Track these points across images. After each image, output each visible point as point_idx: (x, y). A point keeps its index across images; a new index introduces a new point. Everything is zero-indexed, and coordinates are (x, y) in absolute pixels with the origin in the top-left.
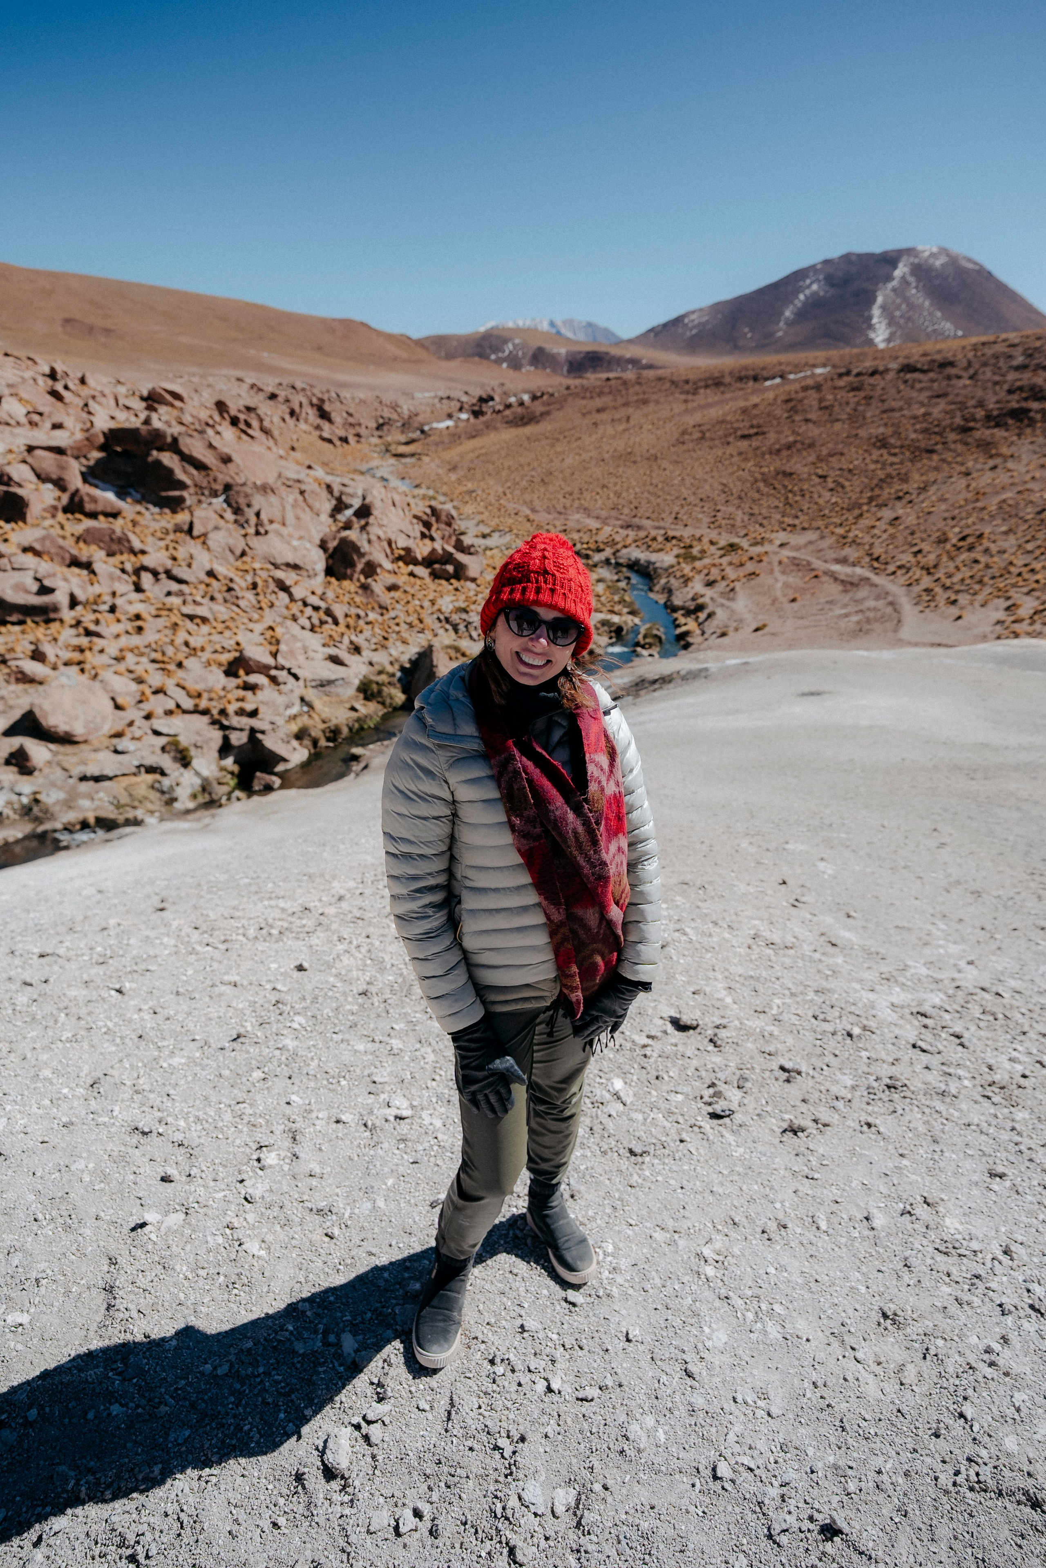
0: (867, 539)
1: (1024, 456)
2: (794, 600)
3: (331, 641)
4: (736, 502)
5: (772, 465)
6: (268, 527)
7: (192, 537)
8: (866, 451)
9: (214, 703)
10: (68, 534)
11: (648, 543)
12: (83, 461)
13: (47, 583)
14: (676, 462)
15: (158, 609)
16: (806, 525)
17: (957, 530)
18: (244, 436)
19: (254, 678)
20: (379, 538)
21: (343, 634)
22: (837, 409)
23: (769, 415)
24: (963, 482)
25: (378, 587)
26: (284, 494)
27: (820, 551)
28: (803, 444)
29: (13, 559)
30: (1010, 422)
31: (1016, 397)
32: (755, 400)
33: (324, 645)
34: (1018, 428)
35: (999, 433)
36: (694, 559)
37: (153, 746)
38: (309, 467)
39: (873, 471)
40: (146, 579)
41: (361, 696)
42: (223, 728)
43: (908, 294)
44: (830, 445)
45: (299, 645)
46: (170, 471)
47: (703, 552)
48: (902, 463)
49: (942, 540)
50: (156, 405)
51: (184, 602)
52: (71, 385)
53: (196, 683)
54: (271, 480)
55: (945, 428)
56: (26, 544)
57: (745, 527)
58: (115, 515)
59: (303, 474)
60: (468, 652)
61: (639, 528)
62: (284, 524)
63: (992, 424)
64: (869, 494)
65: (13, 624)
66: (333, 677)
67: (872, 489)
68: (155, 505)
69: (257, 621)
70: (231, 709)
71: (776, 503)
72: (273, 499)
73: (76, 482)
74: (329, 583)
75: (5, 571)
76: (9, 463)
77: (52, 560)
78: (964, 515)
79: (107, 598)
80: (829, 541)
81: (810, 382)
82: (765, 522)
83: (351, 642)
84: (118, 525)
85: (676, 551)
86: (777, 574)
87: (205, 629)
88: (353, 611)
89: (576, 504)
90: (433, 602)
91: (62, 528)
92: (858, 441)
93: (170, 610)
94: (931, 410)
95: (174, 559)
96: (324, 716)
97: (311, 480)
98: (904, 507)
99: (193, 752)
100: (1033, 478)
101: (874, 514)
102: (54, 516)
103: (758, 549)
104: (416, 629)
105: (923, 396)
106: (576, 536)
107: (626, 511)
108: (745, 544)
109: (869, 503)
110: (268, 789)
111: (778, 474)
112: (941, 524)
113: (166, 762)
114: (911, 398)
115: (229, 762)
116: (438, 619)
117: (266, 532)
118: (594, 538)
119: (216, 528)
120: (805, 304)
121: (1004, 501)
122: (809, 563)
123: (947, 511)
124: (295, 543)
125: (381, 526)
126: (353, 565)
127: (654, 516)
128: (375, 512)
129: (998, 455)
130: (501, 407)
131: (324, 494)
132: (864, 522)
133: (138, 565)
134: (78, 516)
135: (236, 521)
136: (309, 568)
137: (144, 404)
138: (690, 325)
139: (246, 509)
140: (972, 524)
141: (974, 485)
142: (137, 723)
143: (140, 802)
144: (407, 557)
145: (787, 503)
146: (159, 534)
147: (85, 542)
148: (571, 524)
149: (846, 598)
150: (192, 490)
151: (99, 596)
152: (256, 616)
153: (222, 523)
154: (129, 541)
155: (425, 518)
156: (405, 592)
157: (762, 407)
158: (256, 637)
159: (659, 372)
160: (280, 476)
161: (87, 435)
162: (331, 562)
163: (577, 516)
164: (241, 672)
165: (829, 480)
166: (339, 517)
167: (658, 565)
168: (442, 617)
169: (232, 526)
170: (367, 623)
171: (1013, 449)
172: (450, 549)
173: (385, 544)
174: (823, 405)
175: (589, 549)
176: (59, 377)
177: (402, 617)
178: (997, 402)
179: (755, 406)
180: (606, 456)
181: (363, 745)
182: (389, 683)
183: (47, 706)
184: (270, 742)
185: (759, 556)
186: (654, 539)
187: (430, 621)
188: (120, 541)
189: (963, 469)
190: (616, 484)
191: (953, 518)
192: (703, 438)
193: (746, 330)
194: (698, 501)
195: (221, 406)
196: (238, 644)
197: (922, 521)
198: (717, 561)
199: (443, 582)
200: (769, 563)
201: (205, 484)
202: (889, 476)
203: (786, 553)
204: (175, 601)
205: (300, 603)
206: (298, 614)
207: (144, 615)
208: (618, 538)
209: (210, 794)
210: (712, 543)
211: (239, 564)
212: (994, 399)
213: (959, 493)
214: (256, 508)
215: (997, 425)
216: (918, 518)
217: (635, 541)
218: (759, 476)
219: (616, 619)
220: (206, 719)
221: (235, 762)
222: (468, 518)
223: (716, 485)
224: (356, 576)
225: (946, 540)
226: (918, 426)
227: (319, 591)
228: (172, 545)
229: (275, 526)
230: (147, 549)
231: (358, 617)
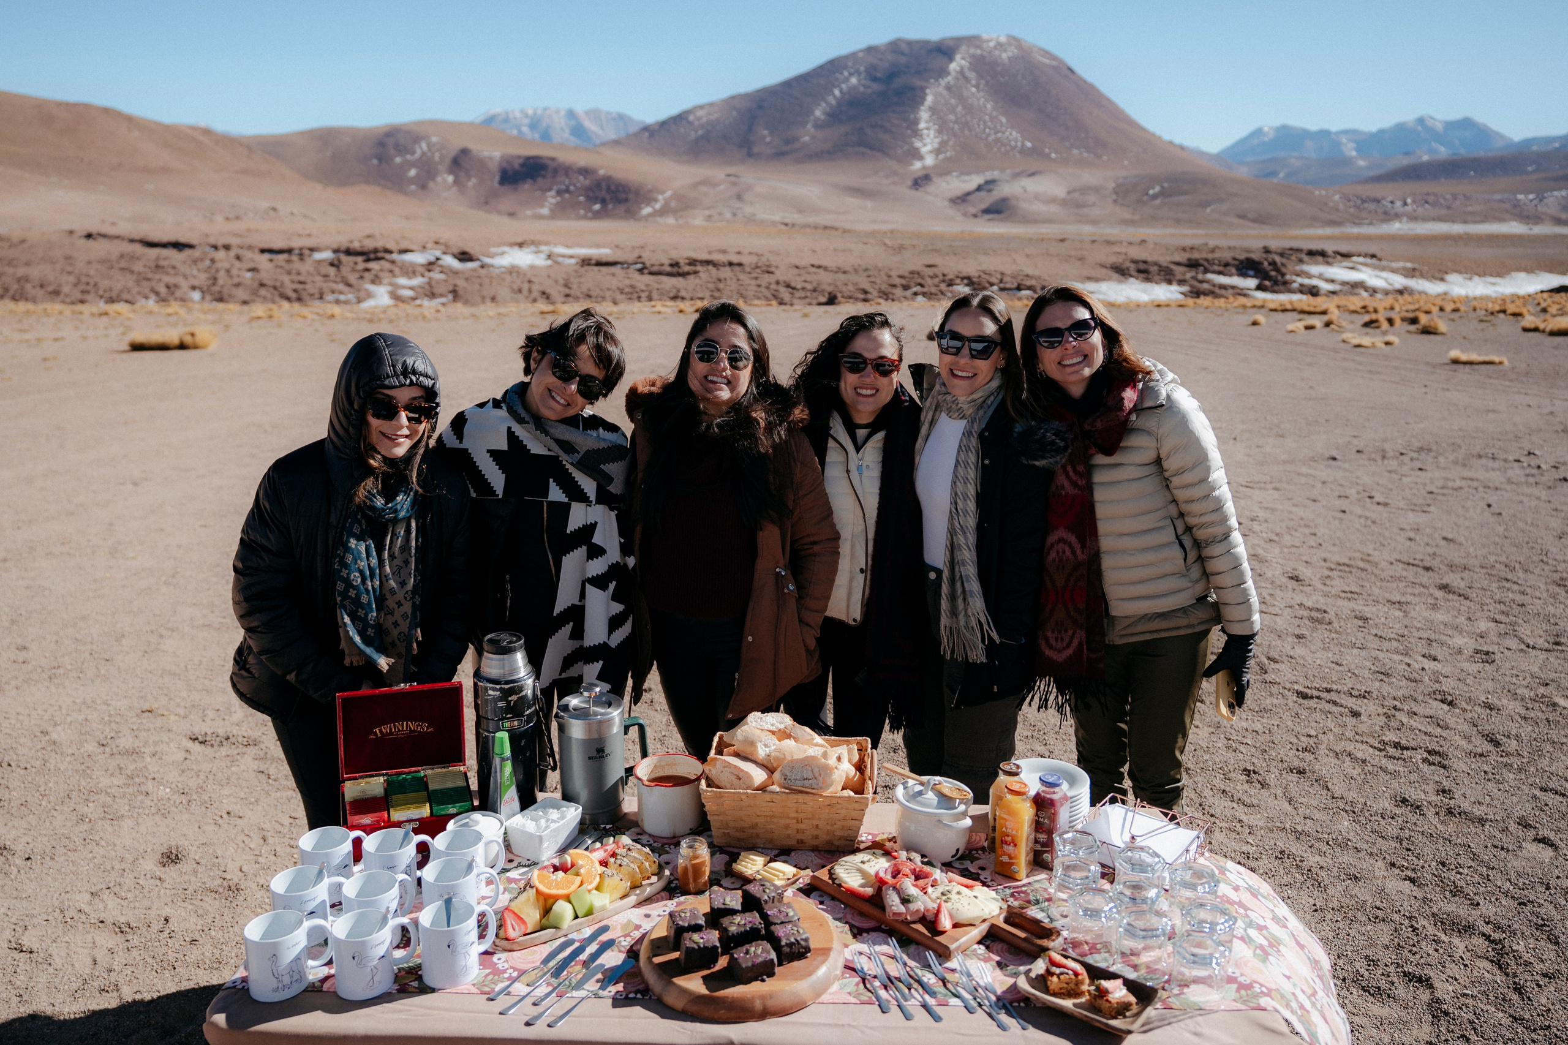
43: (966, 93)
120: (840, 103)
138: (696, 123)
193: (766, 132)
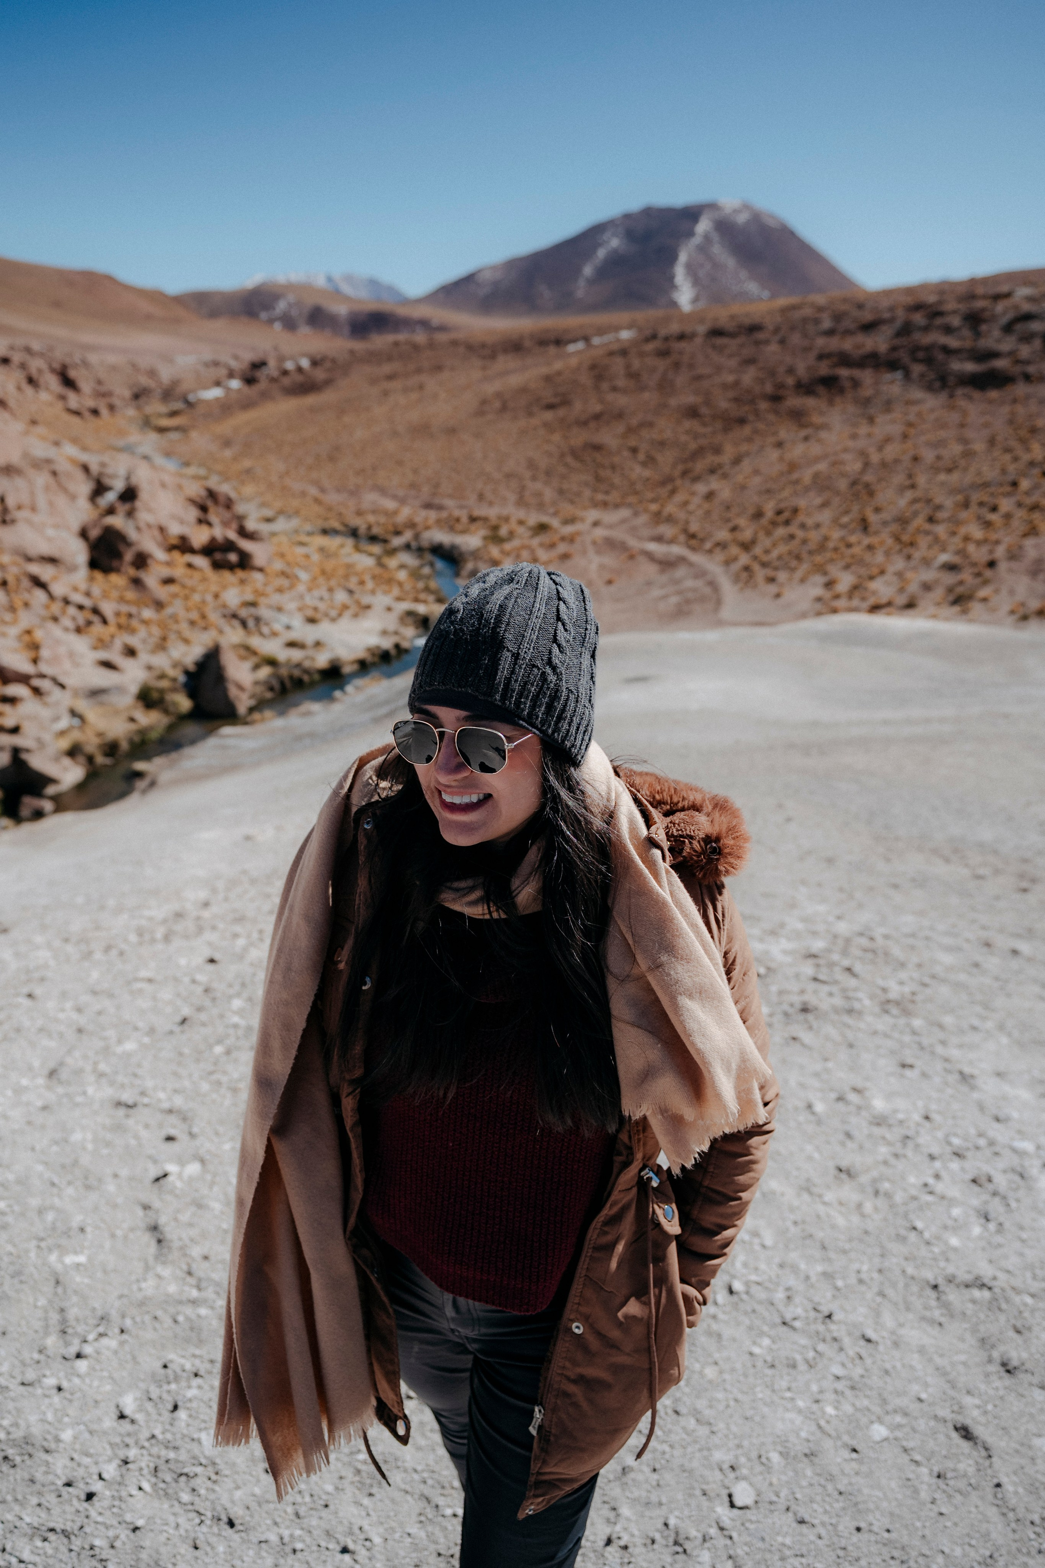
0: (683, 515)
1: (837, 425)
2: (610, 582)
3: (101, 644)
4: (545, 478)
5: (579, 437)
6: (16, 514)
8: (678, 421)
11: (451, 525)
14: (478, 435)
16: (619, 501)
17: (773, 503)
19: (11, 689)
20: (149, 524)
21: (112, 637)
22: (646, 376)
23: (574, 382)
24: (777, 454)
25: (151, 579)
26: (32, 476)
27: (634, 529)
28: (612, 414)
30: (822, 389)
31: (827, 363)
32: (558, 365)
33: (93, 649)
34: (830, 395)
35: (810, 402)
36: (503, 540)
38: (59, 444)
39: (687, 443)
41: (140, 704)
43: (711, 251)
44: (641, 415)
45: (64, 649)
47: (511, 532)
48: (715, 433)
49: (758, 515)
54: (16, 460)
55: (756, 397)
57: (555, 505)
59: (53, 453)
60: (260, 651)
61: (440, 508)
62: (34, 510)
63: (804, 391)
64: (684, 467)
66: (105, 684)
67: (685, 462)
69: (11, 624)
71: (587, 478)
72: (19, 481)
74: (94, 577)
78: (780, 488)
80: (643, 519)
81: (615, 347)
82: (576, 499)
83: (125, 644)
85: (483, 532)
86: (591, 555)
88: (125, 609)
89: (370, 482)
90: (216, 596)
92: (669, 411)
94: (742, 377)
96: (98, 729)
97: (63, 460)
98: (719, 481)
100: (846, 449)
101: (689, 489)
103: (570, 529)
104: (198, 627)
105: (733, 363)
106: (371, 518)
107: (426, 489)
108: (555, 523)
109: (684, 476)
110: (39, 815)
111: (587, 446)
112: (756, 498)
114: (720, 365)
116: (225, 615)
117: (14, 521)
118: (392, 520)
120: (604, 261)
121: (819, 473)
122: (623, 542)
123: (763, 484)
124: (50, 532)
125: (150, 511)
126: (120, 556)
127: (457, 495)
128: (143, 496)
129: (811, 425)
131: (80, 475)
132: (679, 498)
136: (68, 560)
140: (788, 497)
141: (788, 456)
144: (183, 546)
145: (598, 479)
148: (365, 506)
149: (664, 578)
152: (8, 619)
155: (201, 501)
156: (184, 586)
157: (567, 374)
158: (11, 643)
159: (453, 335)
160: (26, 455)
162: (94, 553)
163: (372, 497)
165: (640, 453)
166: (101, 501)
167: (464, 548)
168: (228, 613)
170: (143, 622)
171: (825, 419)
172: (232, 535)
173: (156, 533)
174: (630, 371)
175: (387, 532)
177: (182, 614)
178: (808, 368)
179: (559, 373)
180: (401, 429)
182: (173, 689)
184: (39, 762)
185: (572, 535)
187: (214, 617)
189: (777, 440)
190: (412, 460)
191: (768, 491)
192: (504, 408)
193: (544, 289)
194: (503, 478)
197: (738, 495)
198: (526, 542)
199: (227, 573)
200: (583, 543)
202: (703, 448)
203: (599, 533)
205: (61, 602)
206: (60, 614)
208: (418, 519)
210: (521, 523)
212: (805, 366)
213: (774, 465)
215: (809, 393)
216: (734, 492)
217: (438, 522)
218: (567, 450)
219: (421, 609)
222: (248, 500)
223: (522, 459)
224: (125, 569)
225: (762, 515)
226: (730, 395)
227: (83, 586)
229: (24, 513)
231: (130, 616)
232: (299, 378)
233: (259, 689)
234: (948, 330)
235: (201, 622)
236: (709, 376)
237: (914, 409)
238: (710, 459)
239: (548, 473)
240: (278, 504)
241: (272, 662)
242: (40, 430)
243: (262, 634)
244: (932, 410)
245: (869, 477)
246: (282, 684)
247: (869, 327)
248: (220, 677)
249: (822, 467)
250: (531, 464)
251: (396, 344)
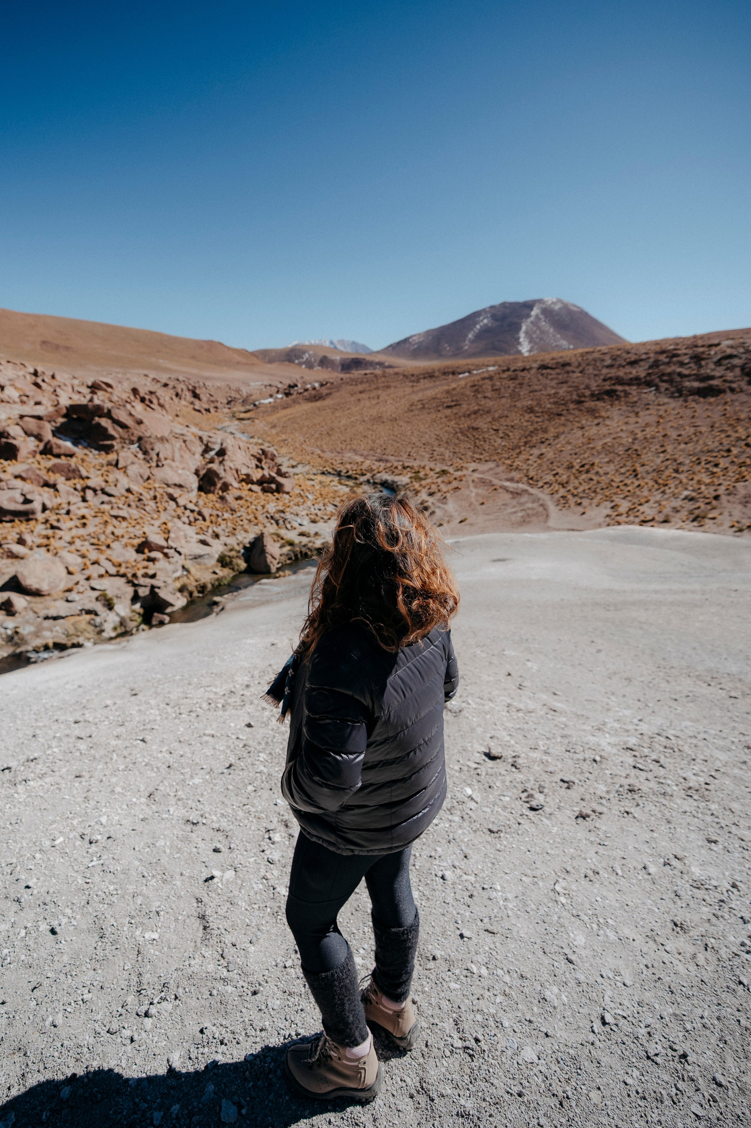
0: (525, 467)
1: (615, 417)
2: (482, 504)
3: (202, 531)
4: (445, 445)
5: (465, 424)
6: (164, 462)
7: (118, 469)
8: (521, 415)
9: (129, 570)
10: (42, 467)
11: (393, 470)
12: (53, 424)
13: (29, 497)
14: (408, 422)
15: (96, 512)
16: (487, 459)
17: (578, 461)
18: (148, 409)
19: (155, 554)
20: (231, 468)
21: (208, 527)
22: (502, 390)
23: (462, 394)
24: (580, 433)
25: (230, 497)
26: (174, 443)
27: (496, 474)
28: (483, 411)
29: (9, 482)
30: (606, 397)
31: (608, 383)
32: (453, 385)
33: (197, 534)
34: (611, 401)
35: (600, 404)
36: (421, 479)
37: (90, 597)
38: (187, 426)
39: (526, 426)
40: (89, 494)
41: (220, 564)
42: (134, 585)
43: (540, 325)
44: (500, 412)
45: (182, 533)
46: (106, 430)
47: (426, 475)
48: (543, 421)
49: (569, 467)
50: (96, 391)
51: (112, 508)
52: (46, 380)
53: (118, 557)
54: (166, 434)
55: (567, 401)
56: (17, 473)
57: (451, 460)
58: (71, 456)
59: (185, 431)
60: (285, 537)
61: (387, 461)
62: (173, 460)
63: (595, 398)
64: (525, 440)
65: (7, 522)
66: (202, 553)
67: (526, 437)
68: (96, 449)
69: (156, 519)
70: (140, 573)
71: (469, 446)
72: (167, 445)
73: (48, 436)
74: (200, 496)
75: (3, 490)
76: (8, 425)
77: (32, 483)
78: (582, 452)
79: (65, 506)
81: (485, 375)
82: (463, 457)
83: (214, 532)
84: (73, 461)
85: (410, 475)
86: (472, 488)
87: (124, 524)
88: (215, 512)
89: (349, 447)
90: (263, 507)
91: (39, 463)
92: (516, 409)
93: (103, 513)
94: (558, 391)
95: (107, 482)
96: (197, 577)
97: (190, 434)
98: (546, 448)
99: (115, 601)
100: (622, 430)
101: (528, 452)
102: (34, 457)
103: (459, 473)
104: (253, 523)
105: (553, 383)
106: (349, 466)
107: (379, 451)
108: (451, 470)
109: (525, 445)
110: (162, 623)
111: (469, 428)
112: (569, 458)
113: (99, 607)
114: (546, 384)
115: (137, 606)
116: (267, 517)
117: (163, 465)
118: (360, 467)
119: (133, 463)
120: (480, 331)
121: (605, 444)
122: (490, 482)
123: (572, 449)
124: (180, 472)
125: (232, 461)
126: (214, 484)
127: (396, 454)
128: (229, 453)
129: (600, 417)
130: (302, 391)
131: (198, 442)
132: (523, 457)
133: (84, 485)
134: (49, 456)
135: (144, 459)
136: (188, 486)
137: (89, 390)
139: (151, 451)
140: (587, 457)
141: (587, 434)
142: (81, 583)
143: (82, 632)
144: (247, 480)
145: (476, 446)
146: (98, 467)
147: (53, 472)
148: (345, 459)
149: (514, 502)
150: (118, 440)
151: (60, 505)
152: (155, 516)
153: (136, 460)
154: (79, 471)
155: (258, 456)
156: (246, 501)
157: (458, 390)
158: (156, 529)
159: (396, 370)
160: (171, 432)
161: (56, 408)
162: (201, 483)
163: (349, 455)
164: (146, 551)
165: (500, 432)
166: (207, 456)
167: (399, 483)
168: (269, 516)
169: (142, 462)
170: (224, 520)
171: (609, 413)
172: (274, 474)
173: (234, 472)
174: (495, 388)
175: (357, 474)
176: (39, 374)
177: (244, 516)
178: (598, 386)
179: (453, 389)
180: (366, 419)
181: (221, 595)
182: (237, 557)
183: (26, 572)
184: (163, 594)
185: (460, 477)
186: (396, 468)
187: (261, 518)
188: (74, 471)
189: (580, 425)
190: (372, 435)
191: (576, 454)
192: (423, 408)
194: (422, 445)
195: (135, 391)
196: (144, 533)
197: (557, 455)
198: (435, 481)
199: (270, 495)
200: (467, 481)
201: (126, 436)
202: (536, 429)
203: (476, 475)
204: (106, 507)
205: (182, 508)
206: (181, 515)
207: (87, 516)
208: (374, 467)
209: (125, 627)
210: (431, 470)
211: (146, 484)
212: (595, 384)
213: (578, 439)
214: (156, 451)
215: (598, 399)
216: (555, 454)
217: (384, 469)
218: (458, 430)
220: (123, 580)
221: (142, 607)
222: (283, 456)
223: (432, 435)
224: (216, 491)
225: (572, 467)
226: (551, 400)
227: (194, 501)
228: (106, 473)
229: (168, 461)
230: (90, 476)
231: (218, 516)
232: (313, 392)
233: (283, 558)
234: (682, 364)
235: (254, 521)
236: (541, 390)
237: (662, 408)
238: (541, 435)
239: (447, 443)
240: (298, 459)
241: (291, 544)
242: (180, 419)
243: (287, 528)
244: (673, 409)
245: (636, 447)
246: (296, 556)
247: (633, 363)
248: (263, 551)
249: (608, 440)
250: (438, 438)
251: (366, 374)
